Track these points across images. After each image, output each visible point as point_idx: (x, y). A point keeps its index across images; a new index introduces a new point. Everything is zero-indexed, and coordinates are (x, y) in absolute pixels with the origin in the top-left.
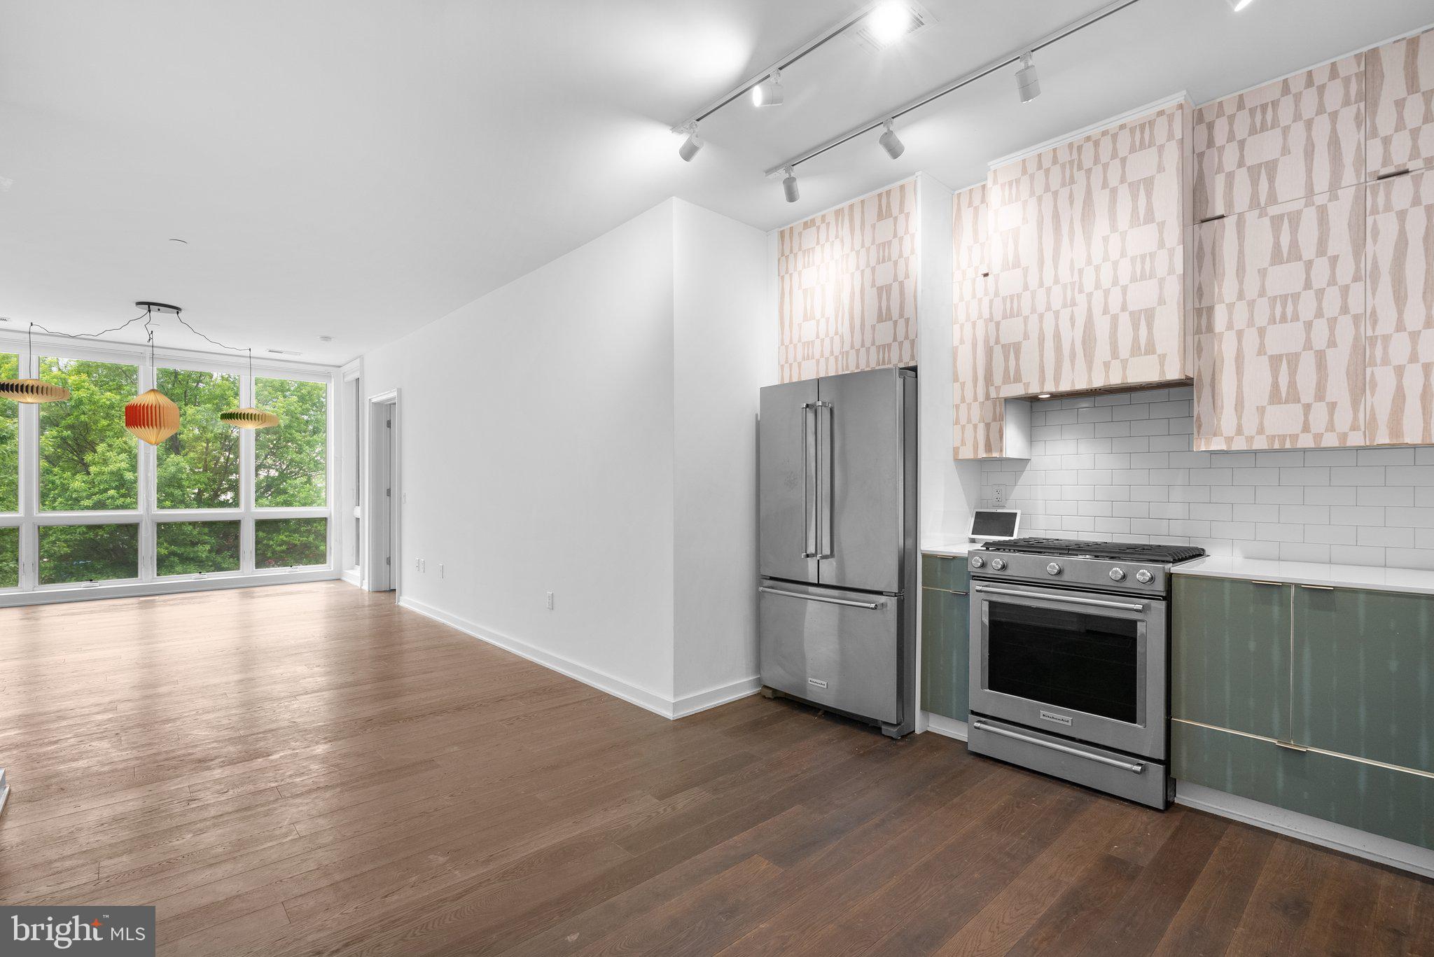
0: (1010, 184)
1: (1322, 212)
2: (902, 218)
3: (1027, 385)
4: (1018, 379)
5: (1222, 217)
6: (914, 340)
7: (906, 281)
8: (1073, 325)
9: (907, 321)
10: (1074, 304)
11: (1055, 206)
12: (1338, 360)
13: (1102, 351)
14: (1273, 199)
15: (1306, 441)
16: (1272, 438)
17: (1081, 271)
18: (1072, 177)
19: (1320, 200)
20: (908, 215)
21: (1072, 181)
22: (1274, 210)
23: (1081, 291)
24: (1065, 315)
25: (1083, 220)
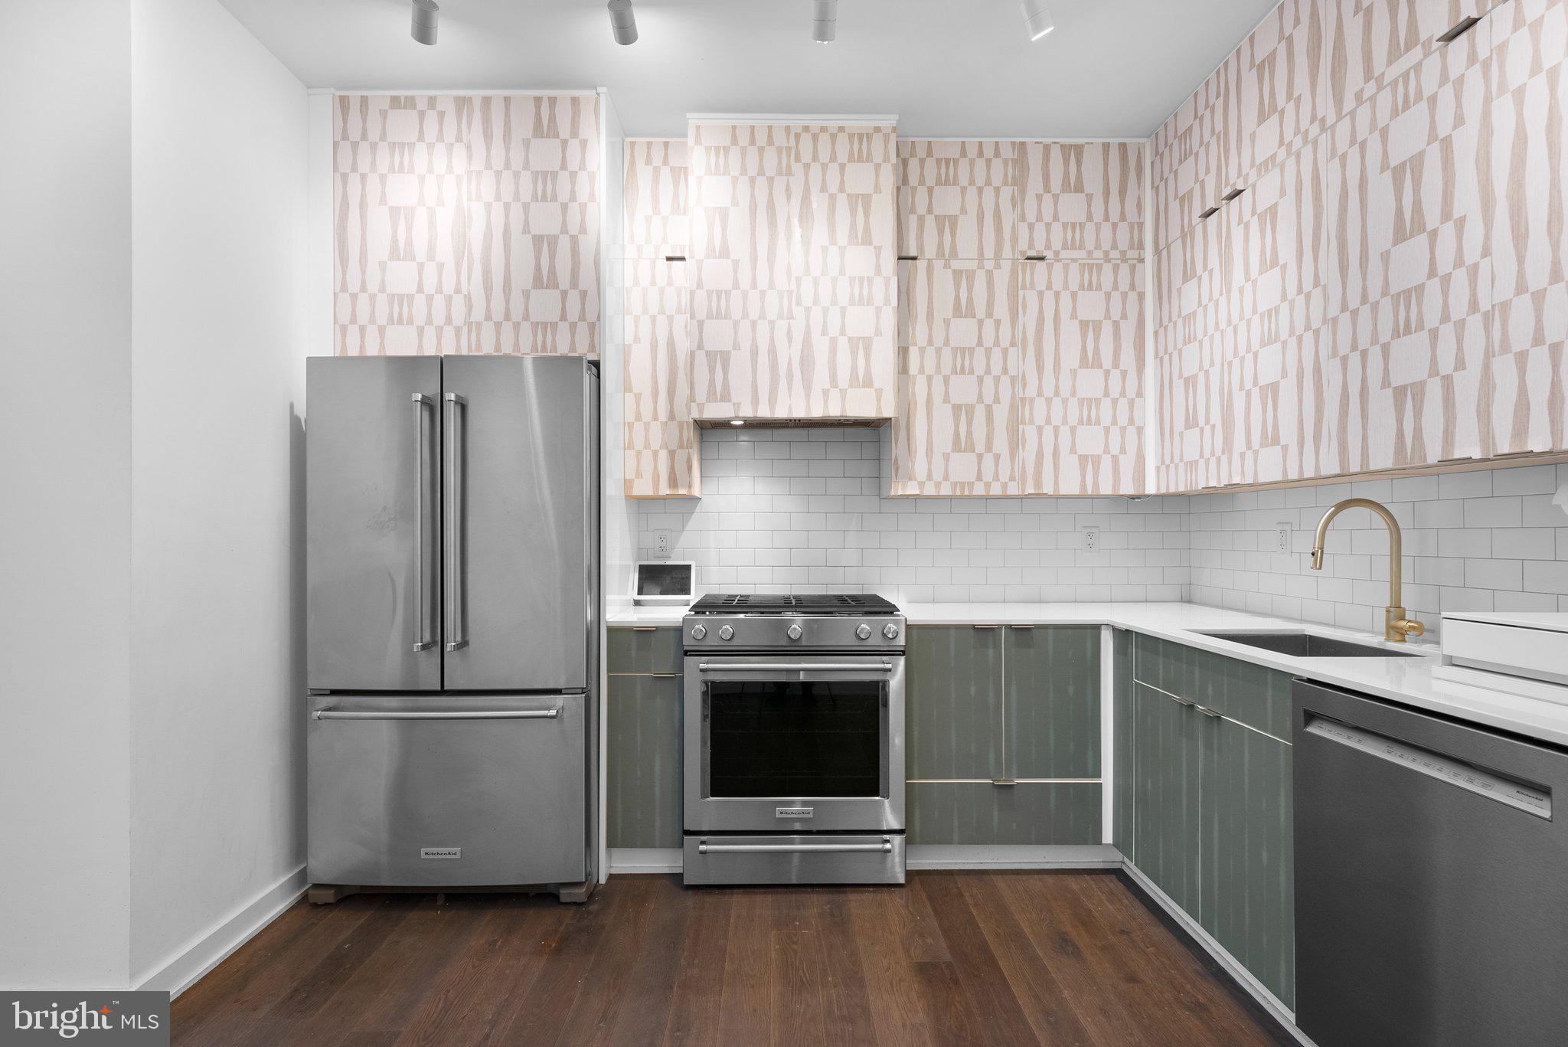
0: (717, 149)
1: (990, 275)
2: (574, 145)
3: (737, 406)
4: (726, 397)
5: (914, 258)
6: (594, 324)
7: (581, 237)
8: (790, 340)
9: (584, 295)
10: (791, 317)
11: (771, 194)
12: (1001, 413)
13: (821, 376)
14: (954, 254)
15: (979, 490)
16: (954, 484)
17: (798, 280)
18: (789, 167)
19: (989, 265)
20: (584, 144)
21: (789, 173)
22: (956, 264)
23: (798, 304)
24: (782, 325)
25: (801, 221)
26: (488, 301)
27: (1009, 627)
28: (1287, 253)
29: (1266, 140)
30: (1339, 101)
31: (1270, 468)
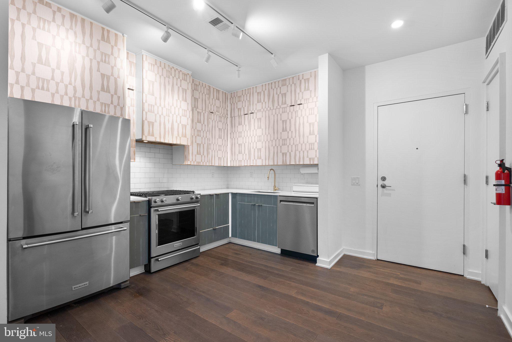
0: (152, 64)
1: (204, 114)
2: (115, 49)
3: (156, 138)
4: (153, 135)
6: (122, 108)
7: (118, 79)
8: (169, 123)
9: (119, 97)
10: (169, 116)
11: (165, 82)
12: (206, 146)
13: (175, 133)
14: (197, 108)
15: (201, 164)
16: (197, 163)
17: (171, 107)
18: (169, 76)
19: (204, 112)
20: (119, 50)
21: (169, 78)
22: (198, 110)
23: (171, 113)
24: (167, 118)
25: (172, 91)
26: (83, 91)
27: (216, 194)
28: (263, 127)
29: (259, 106)
30: (273, 106)
31: (259, 163)
